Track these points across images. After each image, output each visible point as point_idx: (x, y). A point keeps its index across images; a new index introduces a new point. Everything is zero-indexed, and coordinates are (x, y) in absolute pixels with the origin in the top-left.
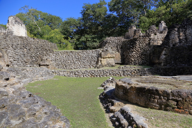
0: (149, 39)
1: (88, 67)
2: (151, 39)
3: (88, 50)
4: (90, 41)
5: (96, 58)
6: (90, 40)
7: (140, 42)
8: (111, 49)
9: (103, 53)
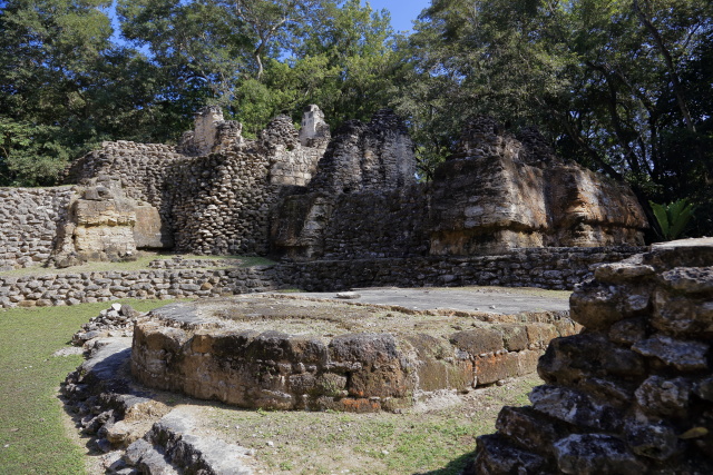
0: (267, 163)
1: (13, 261)
2: (274, 162)
3: (12, 189)
4: (25, 148)
5: (52, 224)
6: (25, 142)
7: (236, 172)
8: (122, 192)
9: (83, 205)
